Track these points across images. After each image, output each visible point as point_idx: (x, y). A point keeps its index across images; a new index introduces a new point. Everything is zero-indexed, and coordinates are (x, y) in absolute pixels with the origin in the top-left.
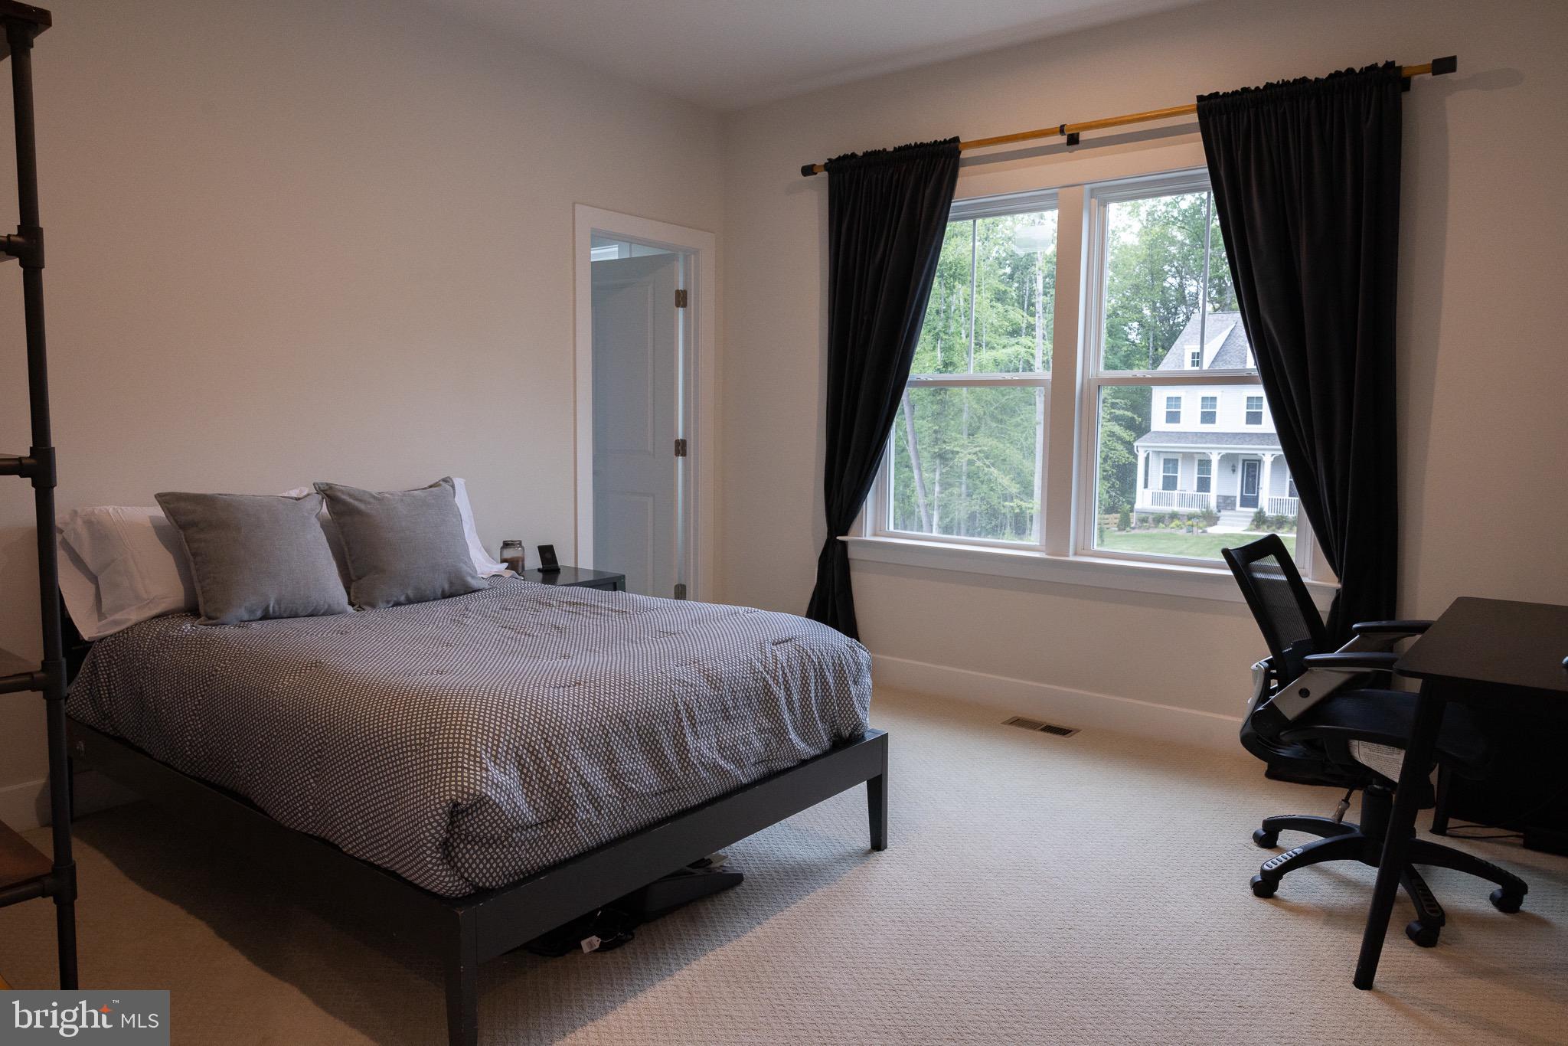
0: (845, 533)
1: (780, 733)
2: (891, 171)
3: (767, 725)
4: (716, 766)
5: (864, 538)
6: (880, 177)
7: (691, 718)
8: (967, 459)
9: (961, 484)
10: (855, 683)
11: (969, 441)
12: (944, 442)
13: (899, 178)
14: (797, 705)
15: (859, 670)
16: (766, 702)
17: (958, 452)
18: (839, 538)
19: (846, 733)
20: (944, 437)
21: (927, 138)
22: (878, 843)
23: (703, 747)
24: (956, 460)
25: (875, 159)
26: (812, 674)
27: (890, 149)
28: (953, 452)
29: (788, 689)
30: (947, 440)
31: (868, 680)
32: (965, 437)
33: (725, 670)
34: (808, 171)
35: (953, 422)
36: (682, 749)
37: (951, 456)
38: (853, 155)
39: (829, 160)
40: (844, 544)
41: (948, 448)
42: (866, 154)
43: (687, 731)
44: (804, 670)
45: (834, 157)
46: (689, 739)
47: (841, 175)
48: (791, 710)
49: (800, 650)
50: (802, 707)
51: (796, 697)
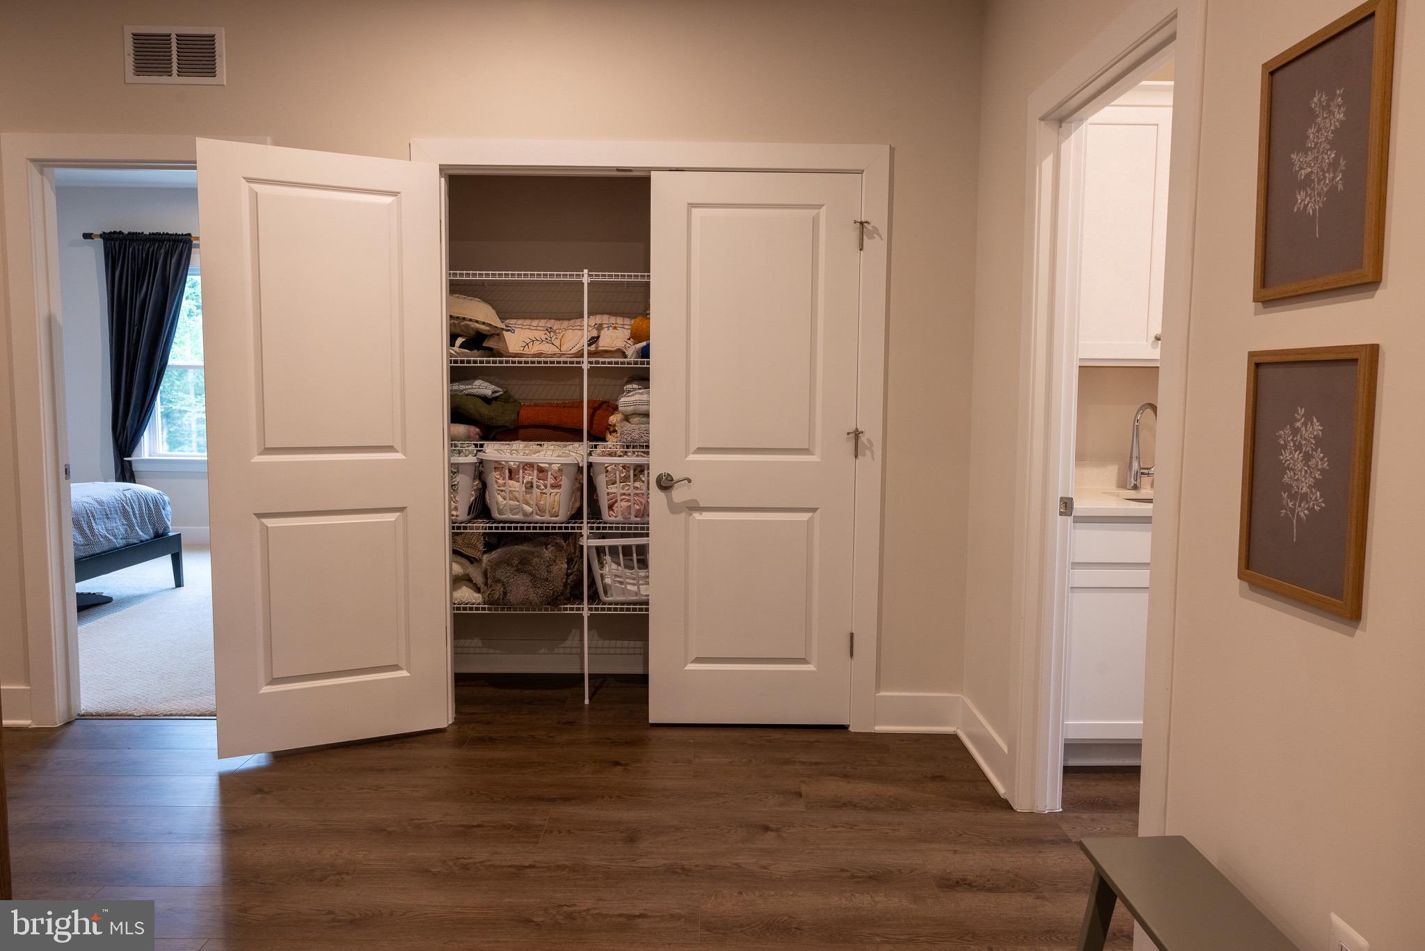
0: (130, 456)
1: (131, 525)
2: (148, 245)
3: (125, 523)
4: (106, 537)
5: (143, 458)
6: (140, 248)
7: (93, 516)
8: (196, 418)
9: (191, 442)
10: (163, 509)
11: (196, 400)
12: (171, 402)
13: (153, 251)
14: (138, 516)
15: (165, 503)
16: (125, 514)
17: (186, 412)
18: (125, 459)
19: (161, 531)
20: (170, 397)
21: (172, 230)
22: (179, 582)
23: (100, 528)
24: (184, 419)
25: (135, 237)
26: (143, 503)
27: (146, 232)
28: (180, 411)
29: (133, 508)
30: (172, 400)
31: (168, 508)
32: (192, 396)
33: (104, 499)
34: (87, 236)
35: (178, 383)
36: (91, 529)
37: (178, 415)
38: (120, 233)
39: (104, 233)
40: (130, 462)
41: (174, 407)
42: (130, 233)
43: (92, 521)
44: (139, 501)
45: (107, 231)
46: (94, 524)
47: (113, 243)
48: (135, 518)
49: (135, 492)
50: (140, 517)
51: (137, 512)
